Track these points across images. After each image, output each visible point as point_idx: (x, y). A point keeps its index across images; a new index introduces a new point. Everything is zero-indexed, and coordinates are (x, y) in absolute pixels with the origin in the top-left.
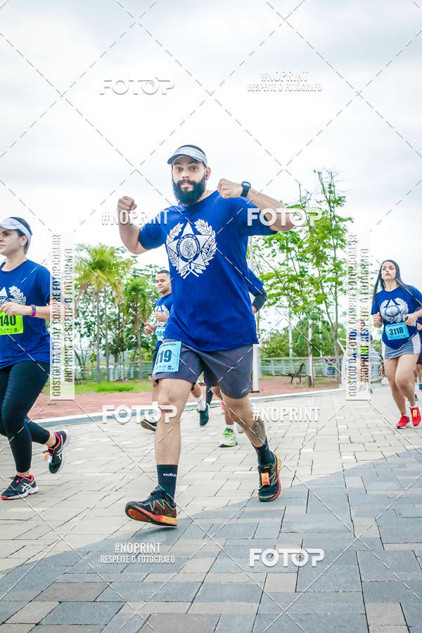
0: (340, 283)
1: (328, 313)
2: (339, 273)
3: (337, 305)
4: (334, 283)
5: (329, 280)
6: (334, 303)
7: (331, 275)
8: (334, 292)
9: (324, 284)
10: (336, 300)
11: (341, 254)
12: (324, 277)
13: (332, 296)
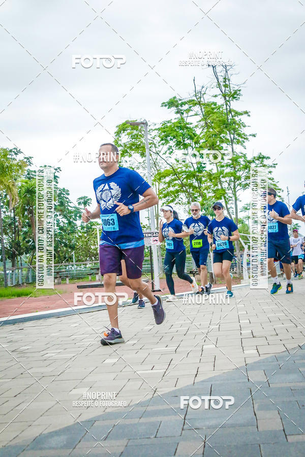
0: (239, 178)
1: (228, 209)
2: (238, 167)
3: (236, 200)
4: (232, 178)
5: (227, 175)
6: (234, 199)
7: (228, 170)
8: (232, 187)
9: (223, 180)
10: (235, 195)
12: (222, 173)
13: (230, 191)
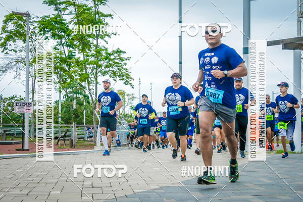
0: (100, 66)
1: (89, 90)
2: (100, 58)
3: (97, 83)
4: (95, 66)
5: (91, 63)
6: (95, 82)
7: (92, 59)
8: (95, 73)
9: (88, 66)
10: (96, 79)
11: (101, 43)
12: (87, 60)
13: (93, 76)
